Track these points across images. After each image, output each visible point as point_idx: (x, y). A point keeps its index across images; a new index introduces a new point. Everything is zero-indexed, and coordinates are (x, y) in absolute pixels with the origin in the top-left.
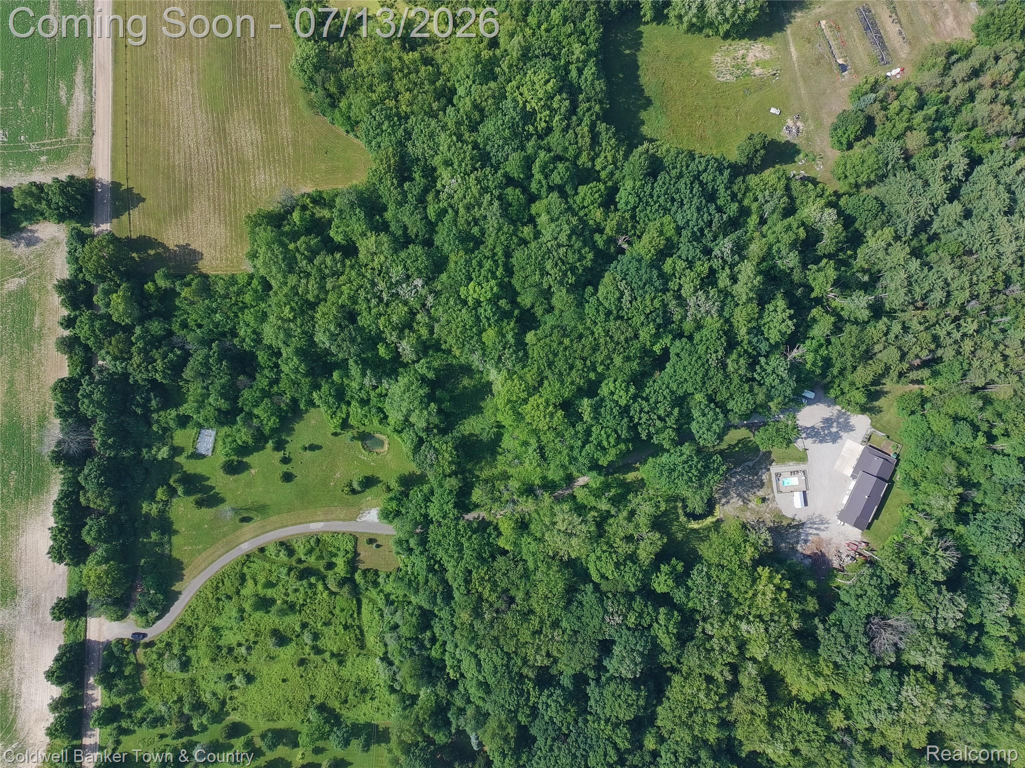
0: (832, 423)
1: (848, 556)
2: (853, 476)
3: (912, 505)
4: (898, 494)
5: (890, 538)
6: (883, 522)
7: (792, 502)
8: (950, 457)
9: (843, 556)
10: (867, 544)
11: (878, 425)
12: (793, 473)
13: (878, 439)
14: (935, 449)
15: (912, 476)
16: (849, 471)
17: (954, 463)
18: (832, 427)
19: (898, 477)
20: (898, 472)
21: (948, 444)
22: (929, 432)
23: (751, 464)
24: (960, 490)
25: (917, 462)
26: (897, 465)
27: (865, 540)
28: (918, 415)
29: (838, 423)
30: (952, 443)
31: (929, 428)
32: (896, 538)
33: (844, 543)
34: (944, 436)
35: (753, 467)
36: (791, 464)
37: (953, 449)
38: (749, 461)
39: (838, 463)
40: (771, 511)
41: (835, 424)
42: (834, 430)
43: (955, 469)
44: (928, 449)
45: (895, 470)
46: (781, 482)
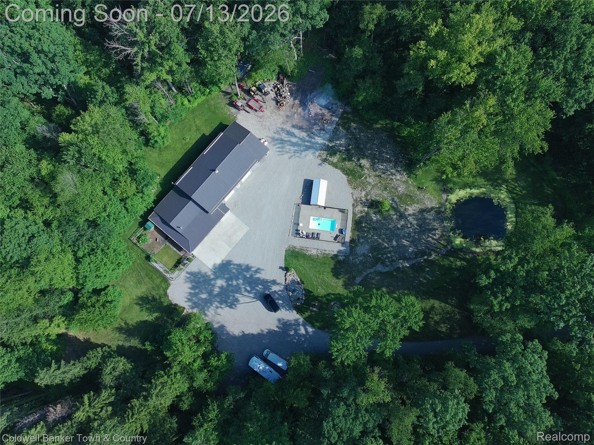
0: (219, 294)
1: (266, 94)
2: (225, 209)
3: (147, 142)
4: (162, 165)
5: (195, 104)
6: (198, 129)
7: (328, 193)
8: (60, 199)
9: (272, 95)
10: (233, 104)
11: (158, 281)
12: (314, 236)
13: (165, 259)
14: (81, 221)
15: (134, 186)
16: (228, 218)
17: (57, 189)
18: (221, 288)
19: (153, 191)
20: (153, 198)
21: (55, 224)
22: (80, 254)
23: (380, 267)
24: (65, 137)
25: (120, 206)
26: (149, 211)
27: (233, 110)
28: (89, 287)
29: (210, 293)
30: (47, 224)
31: (78, 260)
32: (186, 102)
33: (267, 113)
34: (57, 240)
35: (377, 261)
36: (314, 252)
37: (49, 214)
38: (380, 273)
39: (240, 235)
40: (363, 186)
41: (217, 290)
42: (220, 282)
43: (60, 178)
44: (93, 224)
45: (156, 202)
46: (338, 226)
